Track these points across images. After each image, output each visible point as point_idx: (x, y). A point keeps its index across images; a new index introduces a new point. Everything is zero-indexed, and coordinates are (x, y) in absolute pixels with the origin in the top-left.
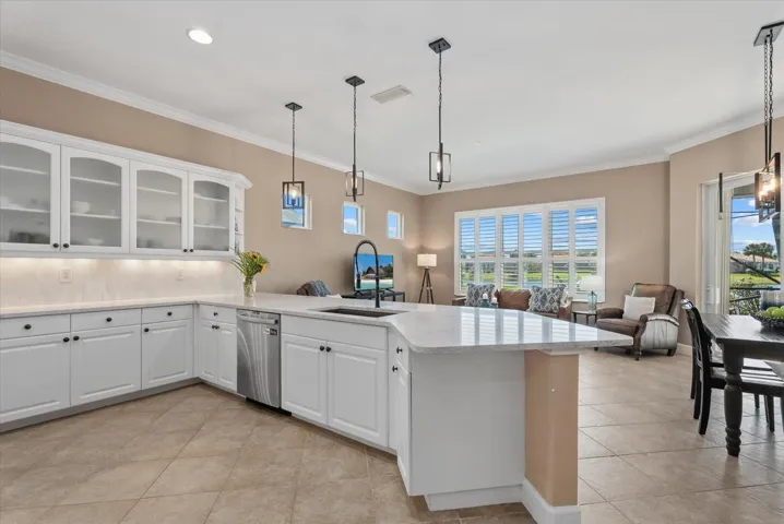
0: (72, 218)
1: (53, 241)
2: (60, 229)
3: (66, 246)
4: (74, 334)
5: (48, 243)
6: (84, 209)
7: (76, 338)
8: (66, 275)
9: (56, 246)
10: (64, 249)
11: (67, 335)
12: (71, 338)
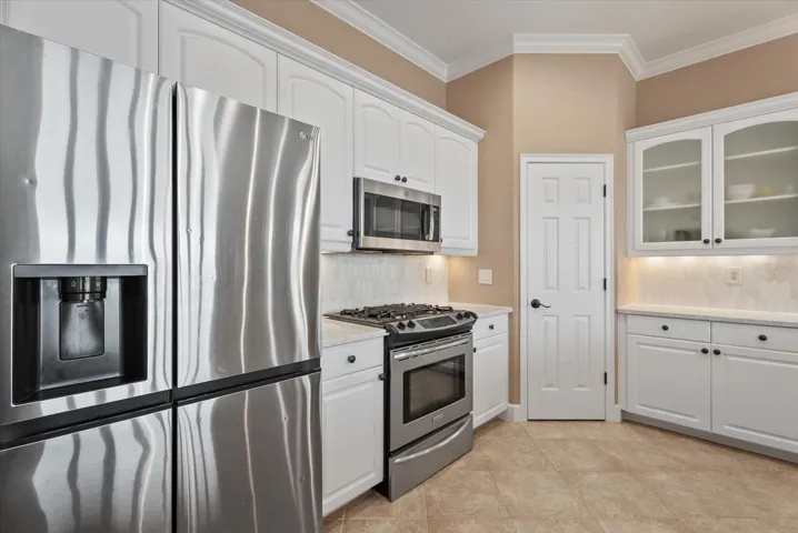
0: (728, 208)
1: (704, 237)
2: (713, 222)
3: (718, 241)
4: (715, 346)
5: (699, 239)
6: (744, 193)
7: (717, 352)
8: (734, 274)
9: (706, 242)
10: (717, 246)
11: (707, 346)
12: (711, 351)
